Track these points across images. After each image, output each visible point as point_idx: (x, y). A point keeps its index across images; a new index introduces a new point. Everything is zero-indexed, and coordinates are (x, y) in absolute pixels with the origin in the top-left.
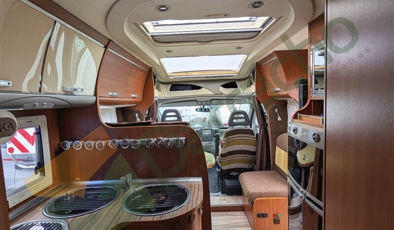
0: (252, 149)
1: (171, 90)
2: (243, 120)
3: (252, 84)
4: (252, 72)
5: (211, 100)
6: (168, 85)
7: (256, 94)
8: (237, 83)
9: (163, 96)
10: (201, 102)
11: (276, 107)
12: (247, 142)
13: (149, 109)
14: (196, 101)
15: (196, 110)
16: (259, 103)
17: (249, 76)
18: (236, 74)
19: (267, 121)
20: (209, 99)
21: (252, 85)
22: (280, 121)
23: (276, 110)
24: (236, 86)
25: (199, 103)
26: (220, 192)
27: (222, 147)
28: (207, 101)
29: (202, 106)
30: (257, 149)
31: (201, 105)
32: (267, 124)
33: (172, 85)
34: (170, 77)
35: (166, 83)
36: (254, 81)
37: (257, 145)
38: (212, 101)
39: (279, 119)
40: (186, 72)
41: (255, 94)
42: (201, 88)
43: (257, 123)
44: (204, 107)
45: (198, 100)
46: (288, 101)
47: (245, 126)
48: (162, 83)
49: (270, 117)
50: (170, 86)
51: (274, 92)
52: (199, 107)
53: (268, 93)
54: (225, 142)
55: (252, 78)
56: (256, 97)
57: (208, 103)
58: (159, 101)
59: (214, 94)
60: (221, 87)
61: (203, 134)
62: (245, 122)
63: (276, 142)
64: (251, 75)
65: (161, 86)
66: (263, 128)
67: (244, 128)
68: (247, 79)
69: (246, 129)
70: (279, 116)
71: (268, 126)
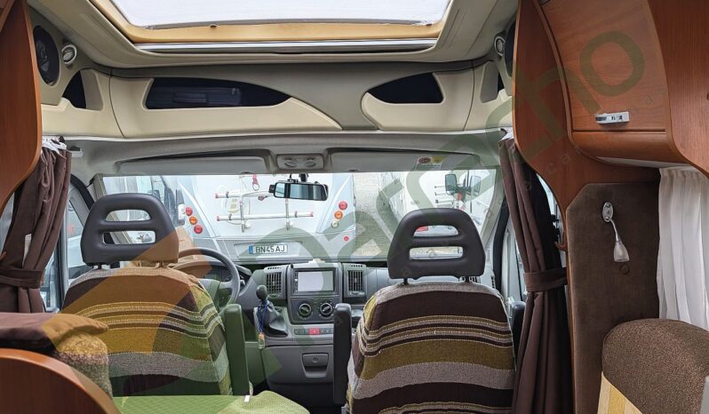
0: (493, 378)
1: (152, 103)
2: (455, 252)
3: (501, 86)
4: (502, 34)
5: (331, 151)
6: (136, 84)
7: (518, 132)
8: (442, 81)
9: (114, 130)
10: (288, 157)
11: (604, 197)
12: (474, 351)
13: (19, 191)
14: (264, 153)
16: (529, 174)
17: (493, 49)
18: (434, 42)
19: (567, 260)
20: (321, 146)
21: (502, 92)
22: (621, 264)
23: (608, 212)
24: (434, 96)
25: (281, 163)
27: (358, 371)
28: (311, 156)
29: (296, 177)
30: (516, 378)
32: (564, 272)
33: (157, 84)
34: (139, 48)
35: (128, 74)
36: (510, 72)
37: (515, 362)
38: (334, 156)
39: (620, 252)
40: (213, 25)
41: (511, 134)
42: (287, 97)
44: (304, 178)
45: (275, 151)
46: (664, 173)
47: (467, 281)
48: (111, 72)
49: (576, 241)
50: (145, 86)
51: (600, 128)
52: (285, 177)
53: (573, 131)
54: (373, 349)
55: (503, 59)
56: (517, 149)
57: (319, 162)
58: (98, 151)
59: (338, 127)
60: (368, 95)
61: (299, 290)
62: (464, 261)
63: (604, 353)
64: (501, 46)
65: (103, 86)
66: (544, 292)
67: (460, 289)
68: (482, 64)
69: (466, 289)
70: (617, 239)
71: (566, 282)
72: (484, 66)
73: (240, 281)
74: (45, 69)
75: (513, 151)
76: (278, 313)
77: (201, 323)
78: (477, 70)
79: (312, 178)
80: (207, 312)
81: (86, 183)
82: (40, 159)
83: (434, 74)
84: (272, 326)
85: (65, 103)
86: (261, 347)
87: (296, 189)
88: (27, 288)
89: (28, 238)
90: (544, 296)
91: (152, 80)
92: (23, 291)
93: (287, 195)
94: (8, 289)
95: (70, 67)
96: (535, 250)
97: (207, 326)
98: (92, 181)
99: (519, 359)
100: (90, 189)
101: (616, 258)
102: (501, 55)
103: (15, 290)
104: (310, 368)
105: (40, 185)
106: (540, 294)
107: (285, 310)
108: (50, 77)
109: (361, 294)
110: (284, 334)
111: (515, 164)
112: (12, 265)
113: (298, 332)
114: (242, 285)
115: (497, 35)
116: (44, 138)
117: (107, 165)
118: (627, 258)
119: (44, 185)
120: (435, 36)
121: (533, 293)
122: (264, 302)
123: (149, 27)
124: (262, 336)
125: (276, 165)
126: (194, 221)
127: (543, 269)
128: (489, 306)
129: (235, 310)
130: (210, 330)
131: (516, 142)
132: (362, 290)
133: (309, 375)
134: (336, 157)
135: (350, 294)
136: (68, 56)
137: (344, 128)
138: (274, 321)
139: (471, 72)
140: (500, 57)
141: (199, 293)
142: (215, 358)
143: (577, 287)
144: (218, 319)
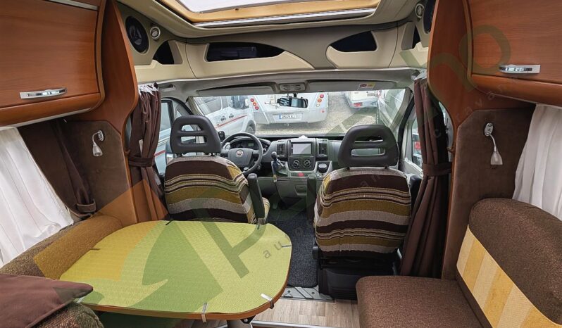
0: (399, 220)
1: (211, 57)
3: (416, 39)
4: (422, 2)
5: (310, 81)
6: (200, 47)
7: (430, 73)
8: (376, 36)
10: (285, 85)
11: (488, 119)
14: (271, 84)
15: (279, 101)
17: (413, 13)
18: (373, 10)
20: (303, 79)
21: (419, 45)
22: (497, 167)
23: (489, 129)
24: (371, 46)
25: (282, 88)
26: (317, 288)
27: (319, 213)
28: (298, 84)
29: (292, 95)
31: (288, 92)
32: (450, 165)
33: (211, 46)
34: (197, 26)
35: (195, 41)
36: (428, 29)
37: (411, 213)
39: (496, 159)
40: (237, 8)
42: (282, 51)
43: (415, 132)
44: (295, 96)
45: (277, 82)
47: (386, 168)
48: (186, 41)
49: (463, 148)
50: (205, 48)
51: (502, 75)
52: (285, 95)
53: (472, 73)
54: (327, 204)
55: (422, 21)
56: (428, 88)
57: (303, 87)
58: (186, 86)
59: (312, 68)
60: (331, 47)
61: (294, 153)
62: (385, 157)
63: (471, 215)
64: (420, 11)
65: (181, 49)
66: (435, 177)
67: (381, 173)
68: (404, 24)
69: (385, 174)
70: (495, 150)
71: (451, 171)
72: (406, 25)
73: (263, 149)
74: (138, 43)
75: (425, 88)
76: (283, 165)
77: (235, 186)
78: (400, 28)
79: (299, 96)
80: (238, 180)
81: (184, 101)
82: (139, 99)
83: (372, 32)
84: (280, 172)
85: (155, 62)
86: (275, 181)
87: (294, 102)
88: (145, 167)
89: (141, 142)
90: (434, 180)
91: (208, 44)
92: (143, 169)
93: (290, 105)
94: (135, 168)
95: (157, 40)
96: (433, 151)
97: (237, 187)
98: (187, 100)
99: (414, 213)
100: (187, 104)
101: (492, 163)
102: (420, 17)
103: (139, 168)
104: (299, 191)
105: (142, 113)
106: (432, 178)
107: (287, 163)
108: (141, 48)
109: (325, 156)
110: (285, 175)
111: (426, 96)
112: (135, 156)
113: (293, 175)
114: (264, 151)
115: (419, 3)
116: (139, 86)
117: (192, 92)
118: (501, 163)
119: (145, 113)
120: (373, 7)
121: (427, 177)
122: (275, 160)
123: (201, 12)
124: (275, 176)
125: (279, 89)
126: (255, 104)
127: (436, 163)
128: (399, 183)
129: (253, 177)
130: (240, 188)
131: (428, 81)
132: (326, 153)
133: (298, 194)
134: (311, 85)
135: (320, 155)
136: (155, 33)
137: (316, 69)
138: (281, 169)
139: (396, 30)
140: (419, 19)
141: (233, 170)
142: (243, 203)
143: (458, 176)
144: (246, 181)
